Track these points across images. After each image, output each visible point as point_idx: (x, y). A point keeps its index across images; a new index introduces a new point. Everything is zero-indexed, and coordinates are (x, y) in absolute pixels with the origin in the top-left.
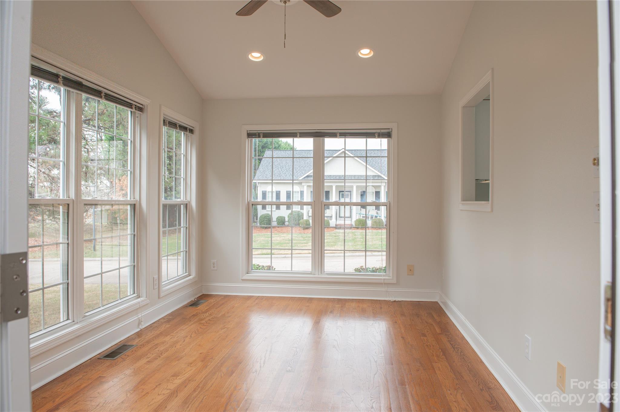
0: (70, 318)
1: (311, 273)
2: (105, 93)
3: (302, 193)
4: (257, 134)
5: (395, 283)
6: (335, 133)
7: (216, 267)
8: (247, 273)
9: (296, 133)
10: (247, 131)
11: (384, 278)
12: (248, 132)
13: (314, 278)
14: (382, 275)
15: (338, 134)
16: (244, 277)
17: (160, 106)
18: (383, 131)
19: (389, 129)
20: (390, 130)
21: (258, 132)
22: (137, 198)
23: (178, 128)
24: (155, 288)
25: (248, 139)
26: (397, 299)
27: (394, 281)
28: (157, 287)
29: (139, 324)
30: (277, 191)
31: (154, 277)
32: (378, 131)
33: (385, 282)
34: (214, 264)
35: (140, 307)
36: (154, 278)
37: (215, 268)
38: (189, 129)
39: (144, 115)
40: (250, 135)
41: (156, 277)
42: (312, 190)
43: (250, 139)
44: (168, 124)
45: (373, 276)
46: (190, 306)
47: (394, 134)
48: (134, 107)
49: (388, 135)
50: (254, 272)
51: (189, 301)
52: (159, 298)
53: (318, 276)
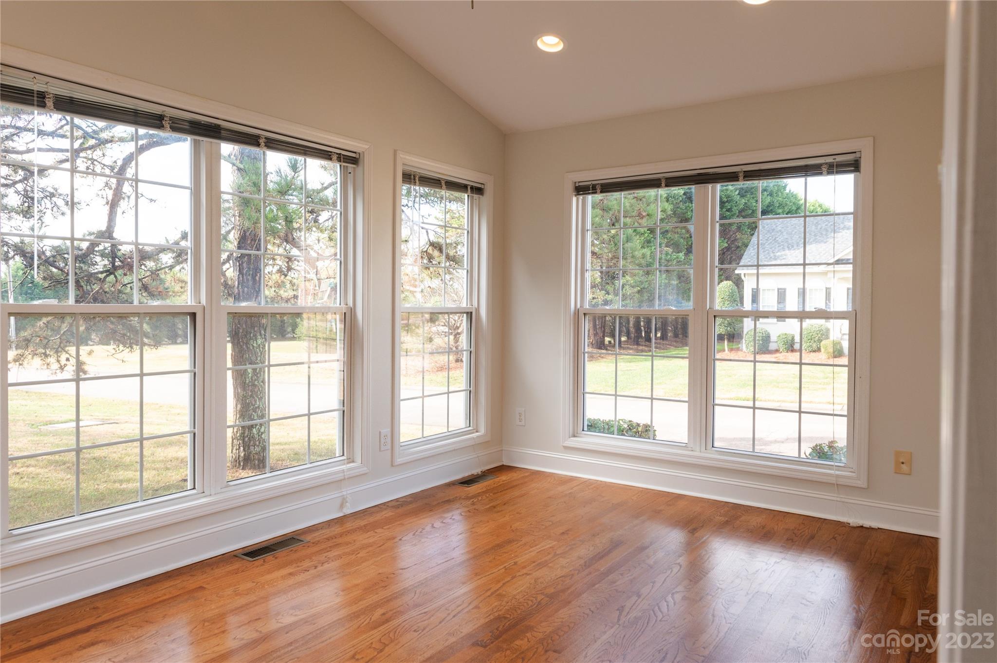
0: (196, 487)
1: (685, 447)
2: (266, 138)
3: (828, 292)
4: (591, 187)
5: (864, 486)
6: (735, 172)
7: (523, 420)
8: (574, 436)
9: (659, 180)
10: (575, 183)
11: (837, 473)
12: (577, 185)
13: (690, 456)
14: (833, 466)
15: (741, 175)
16: (566, 442)
17: (395, 152)
18: (839, 159)
19: (855, 152)
20: (858, 155)
21: (594, 183)
22: (351, 304)
23: (444, 186)
24: (382, 449)
25: (578, 196)
26: (867, 523)
27: (862, 483)
28: (389, 446)
29: (342, 506)
30: (781, 289)
31: (382, 431)
32: (830, 160)
33: (838, 483)
34: (520, 414)
35: (344, 479)
36: (380, 432)
37: (523, 423)
38: (471, 188)
39: (359, 170)
40: (581, 190)
41: (386, 431)
42: (851, 286)
43: (581, 197)
44: (419, 180)
45: (816, 467)
46: (461, 483)
47: (864, 165)
48: (335, 157)
49: (854, 166)
50: (585, 434)
51: (466, 474)
52: (392, 466)
53: (699, 454)
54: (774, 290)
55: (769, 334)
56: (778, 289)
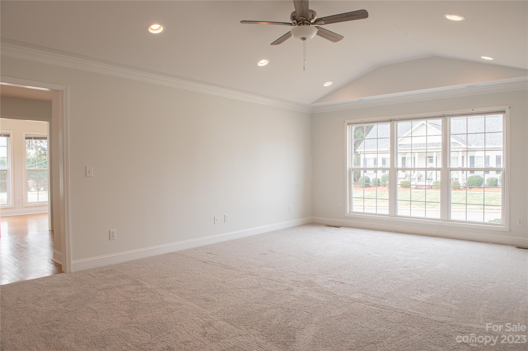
54: (373, 158)
55: (369, 178)
56: (374, 158)
